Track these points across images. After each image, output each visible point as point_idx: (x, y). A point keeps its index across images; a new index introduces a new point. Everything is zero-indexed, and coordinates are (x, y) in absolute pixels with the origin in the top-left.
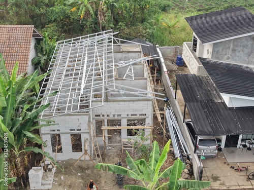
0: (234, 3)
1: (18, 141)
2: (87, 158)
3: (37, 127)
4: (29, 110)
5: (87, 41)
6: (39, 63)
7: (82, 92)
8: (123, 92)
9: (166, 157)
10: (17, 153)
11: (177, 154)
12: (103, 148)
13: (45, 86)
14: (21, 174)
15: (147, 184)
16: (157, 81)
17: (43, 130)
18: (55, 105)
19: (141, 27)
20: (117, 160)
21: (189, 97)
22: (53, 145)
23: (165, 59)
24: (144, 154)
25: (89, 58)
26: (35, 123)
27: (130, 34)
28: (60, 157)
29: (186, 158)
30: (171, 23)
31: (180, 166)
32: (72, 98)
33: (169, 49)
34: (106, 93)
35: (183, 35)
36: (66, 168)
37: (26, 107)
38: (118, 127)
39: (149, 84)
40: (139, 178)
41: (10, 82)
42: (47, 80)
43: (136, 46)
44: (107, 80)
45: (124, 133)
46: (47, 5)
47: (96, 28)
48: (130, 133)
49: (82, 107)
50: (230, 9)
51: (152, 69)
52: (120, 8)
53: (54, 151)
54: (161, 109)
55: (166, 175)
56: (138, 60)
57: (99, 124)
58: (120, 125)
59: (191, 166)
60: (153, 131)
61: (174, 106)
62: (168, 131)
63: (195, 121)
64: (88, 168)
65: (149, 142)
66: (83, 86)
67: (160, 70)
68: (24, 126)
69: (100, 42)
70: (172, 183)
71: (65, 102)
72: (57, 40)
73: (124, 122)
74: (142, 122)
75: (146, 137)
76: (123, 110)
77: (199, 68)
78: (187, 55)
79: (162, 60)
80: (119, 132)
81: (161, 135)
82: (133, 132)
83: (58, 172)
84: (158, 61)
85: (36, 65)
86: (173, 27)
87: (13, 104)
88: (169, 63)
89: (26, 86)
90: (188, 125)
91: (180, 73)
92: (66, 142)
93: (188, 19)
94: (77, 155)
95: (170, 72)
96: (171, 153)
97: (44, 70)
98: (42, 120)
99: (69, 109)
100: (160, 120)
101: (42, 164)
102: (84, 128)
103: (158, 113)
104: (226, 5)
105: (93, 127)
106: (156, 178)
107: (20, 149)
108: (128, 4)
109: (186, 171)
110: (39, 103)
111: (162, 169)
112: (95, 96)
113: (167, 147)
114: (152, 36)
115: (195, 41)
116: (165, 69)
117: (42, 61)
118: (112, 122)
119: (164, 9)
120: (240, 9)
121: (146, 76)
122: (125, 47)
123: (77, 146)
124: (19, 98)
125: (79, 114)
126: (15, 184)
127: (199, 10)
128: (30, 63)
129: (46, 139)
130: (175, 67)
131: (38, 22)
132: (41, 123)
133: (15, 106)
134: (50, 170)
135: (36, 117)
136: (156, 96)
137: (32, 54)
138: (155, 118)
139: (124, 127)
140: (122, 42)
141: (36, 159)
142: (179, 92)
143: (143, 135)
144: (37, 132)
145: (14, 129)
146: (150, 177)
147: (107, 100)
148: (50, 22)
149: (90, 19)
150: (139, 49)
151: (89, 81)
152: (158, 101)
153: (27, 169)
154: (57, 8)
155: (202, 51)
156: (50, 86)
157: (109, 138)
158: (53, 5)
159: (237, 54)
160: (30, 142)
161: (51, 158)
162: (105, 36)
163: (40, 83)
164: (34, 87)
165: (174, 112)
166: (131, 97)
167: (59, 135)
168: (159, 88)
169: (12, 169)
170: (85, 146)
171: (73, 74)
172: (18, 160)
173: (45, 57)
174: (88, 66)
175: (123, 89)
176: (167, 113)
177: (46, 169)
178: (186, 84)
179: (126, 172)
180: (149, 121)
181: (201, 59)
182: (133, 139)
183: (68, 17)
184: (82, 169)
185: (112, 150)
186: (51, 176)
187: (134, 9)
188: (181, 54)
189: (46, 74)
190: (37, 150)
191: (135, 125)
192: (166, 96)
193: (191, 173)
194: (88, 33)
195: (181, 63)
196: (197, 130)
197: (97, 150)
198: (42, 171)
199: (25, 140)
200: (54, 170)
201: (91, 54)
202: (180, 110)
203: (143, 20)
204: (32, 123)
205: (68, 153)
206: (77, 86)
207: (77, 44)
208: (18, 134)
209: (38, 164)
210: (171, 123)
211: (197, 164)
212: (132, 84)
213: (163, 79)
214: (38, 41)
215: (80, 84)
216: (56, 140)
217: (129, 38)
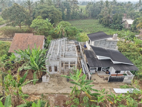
0: (100, 30)
1: (39, 68)
2: (59, 73)
3: (45, 64)
4: (43, 59)
5: (59, 40)
6: (46, 46)
7: (57, 54)
8: (69, 55)
9: (81, 73)
10: (39, 72)
11: (84, 72)
12: (63, 70)
13: (47, 53)
14: (40, 78)
15: (75, 81)
16: (79, 52)
17: (46, 65)
18: (50, 58)
19: (74, 37)
20: (67, 74)
21: (88, 56)
22: (49, 69)
23: (81, 46)
24: (75, 72)
25: (60, 45)
26: (44, 63)
27: (71, 38)
28: (51, 73)
29: (86, 74)
30: (83, 36)
32: (55, 56)
33: (82, 43)
34: (64, 55)
35: (86, 39)
36: (53, 76)
37: (42, 58)
38: (68, 65)
39: (76, 52)
40: (73, 79)
41: (38, 51)
42: (48, 51)
43: (73, 42)
44: (65, 51)
45: (69, 66)
46: (48, 30)
47: (62, 37)
48: (71, 66)
49: (57, 59)
50: (99, 32)
51: (77, 48)
52: (69, 31)
53: (49, 71)
54: (80, 60)
55: (81, 78)
56: (73, 46)
58: (68, 64)
59: (88, 76)
60: (77, 66)
61: (83, 59)
62: (81, 66)
63: (89, 63)
64: (59, 76)
65: (76, 69)
66: (58, 53)
67: (79, 49)
68: (41, 64)
69: (63, 41)
70: (83, 81)
71: (53, 57)
72: (51, 40)
73: (69, 63)
74: (74, 63)
75: (75, 68)
76: (69, 60)
77: (91, 48)
78: (87, 45)
79: (80, 46)
80: (68, 66)
81: (79, 67)
82: (72, 66)
83: (51, 77)
84: (79, 46)
85: (45, 47)
86: (84, 37)
87: (38, 58)
88: (82, 47)
89: (42, 53)
90: (87, 64)
91: (85, 49)
92: (53, 69)
93: (87, 35)
94: (56, 73)
95: (82, 49)
96: (82, 72)
97: (47, 48)
98: (46, 62)
99: (54, 59)
100: (79, 63)
101: (46, 75)
102: (58, 65)
103: (79, 61)
104: (98, 31)
105: (61, 64)
106: (78, 79)
107: (40, 71)
108: (71, 30)
109: (87, 77)
110: (46, 57)
111: (80, 77)
112: (61, 56)
113: (81, 70)
114: (78, 39)
115: (89, 41)
116: (81, 48)
117: (47, 46)
118: (66, 63)
119: (81, 32)
120: (102, 32)
121: (75, 50)
123: (56, 70)
124: (40, 56)
125: (57, 61)
127: (91, 32)
128: (43, 46)
129: (47, 68)
130: (84, 48)
131: (46, 35)
132: (46, 63)
133: (39, 58)
134: (48, 77)
135: (44, 61)
136: (78, 56)
137: (44, 44)
138: (78, 62)
139: (69, 65)
140: (69, 41)
141: (44, 73)
142: (85, 55)
143: (75, 67)
144: (45, 66)
145: (38, 65)
146: (76, 79)
147: (64, 57)
148: (49, 35)
149: (60, 34)
150: (74, 43)
151: (60, 52)
152: (79, 57)
153: (42, 76)
154: (51, 31)
155: (91, 44)
156: (49, 53)
157: (65, 68)
158: (50, 30)
159: (101, 44)
160: (43, 69)
161: (49, 73)
162: (64, 39)
163: (46, 52)
164: (44, 53)
165: (83, 60)
166: (71, 56)
167: (51, 67)
168: (79, 54)
169: (37, 76)
170: (58, 70)
171: (55, 49)
172: (39, 73)
173: (47, 45)
174: (59, 47)
175: (69, 54)
176: (81, 61)
177: (47, 76)
178: (87, 53)
179: (70, 77)
180: (76, 63)
181: (91, 46)
182: (72, 68)
183: (54, 33)
184: (57, 76)
185: (66, 71)
186: (48, 78)
187: (73, 32)
188: (86, 44)
189: (48, 49)
190: (45, 71)
191: (72, 64)
192: (81, 56)
193: (88, 78)
194: (60, 38)
195: (85, 47)
196: (90, 66)
197: (61, 71)
198: (46, 77)
199: (41, 68)
200: (49, 77)
201: (60, 44)
202: (85, 60)
203: (75, 35)
204: (43, 63)
205: (53, 72)
206: (56, 53)
207: (57, 41)
208: (39, 66)
209: (45, 75)
210: (82, 63)
211: (90, 75)
212: (72, 52)
213: (80, 51)
214: (46, 40)
215: (57, 52)
216: (50, 68)
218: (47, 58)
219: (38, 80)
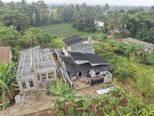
0: (75, 35)
1: (9, 87)
2: (36, 88)
3: (16, 81)
4: (12, 76)
5: (31, 50)
6: (14, 59)
7: (31, 67)
8: (45, 65)
9: (61, 83)
10: (9, 92)
11: (65, 81)
12: (41, 84)
13: (17, 66)
14: (12, 99)
15: (57, 92)
16: (56, 59)
17: (18, 82)
18: (22, 73)
19: (49, 44)
20: (46, 87)
21: (66, 63)
22: (23, 86)
23: (58, 53)
24: (55, 83)
25: (32, 55)
27: (45, 46)
28: (26, 90)
29: (68, 82)
30: (58, 42)
31: (66, 84)
32: (28, 69)
33: (59, 50)
34: (40, 66)
35: (62, 45)
36: (29, 93)
37: (11, 75)
38: (45, 76)
39: (54, 61)
40: (54, 91)
41: (3, 67)
42: (18, 64)
43: (48, 50)
44: (39, 61)
45: (48, 78)
46: (15, 39)
47: (34, 45)
48: (49, 77)
49: (32, 72)
50: (75, 36)
51: (54, 56)
52: (41, 38)
53: (23, 88)
54: (59, 68)
55: (62, 88)
56: (49, 54)
57: (39, 76)
58: (46, 75)
59: (70, 84)
60: (57, 75)
61: (62, 67)
62: (61, 74)
63: (69, 70)
64: (37, 92)
65: (56, 79)
66: (31, 65)
67: (57, 56)
68: (10, 82)
69: (35, 49)
70: (65, 90)
71: (25, 71)
72: (20, 50)
73: (47, 74)
74: (53, 73)
76: (46, 70)
77: (68, 54)
78: (64, 51)
79: (57, 53)
80: (46, 78)
81: (59, 76)
82: (51, 77)
83: (26, 95)
84: (56, 53)
85: (13, 60)
86: (59, 43)
87: (5, 74)
88: (59, 54)
89: (10, 68)
90: (67, 71)
91: (63, 56)
92: (28, 84)
93: (63, 40)
94: (32, 88)
95: (60, 56)
96: (64, 81)
97: (16, 61)
98: (17, 78)
99: (27, 73)
100: (59, 71)
101: (20, 94)
102: (33, 78)
103: (58, 69)
104: (73, 35)
105: (37, 78)
106: (59, 90)
107: (10, 90)
108: (43, 37)
109: (68, 86)
110: (16, 73)
112: (36, 67)
113: (61, 80)
114: (53, 46)
115: (66, 46)
116: (58, 56)
117: (15, 58)
118: (43, 75)
119: (55, 37)
120: (77, 36)
121: (52, 59)
122: (44, 50)
123: (32, 85)
124: (8, 72)
125: (31, 74)
126: (10, 103)
127: (66, 37)
128: (10, 59)
129: (20, 84)
130: (61, 55)
131: (12, 45)
132: (17, 80)
133: (6, 75)
134: (23, 95)
135: (15, 78)
136: (57, 64)
137: (11, 56)
138: (57, 71)
139: (47, 76)
140: (43, 49)
141: (17, 92)
142: (63, 62)
143: (54, 77)
144: (16, 83)
145: (7, 83)
146: (57, 90)
147: (40, 68)
148: (17, 45)
149: (31, 43)
151: (33, 63)
152: (57, 66)
153: (14, 97)
154: (19, 40)
155: (68, 49)
156: (19, 66)
157: (43, 80)
158: (17, 39)
159: (78, 49)
160: (14, 87)
161: (22, 91)
162: (37, 47)
163: (15, 66)
164: (13, 67)
165: (63, 68)
166: (48, 66)
167: (25, 83)
168: (57, 62)
169: (8, 98)
170: (35, 84)
171: (27, 61)
172: (10, 94)
173: (16, 57)
174: (32, 58)
175: (45, 63)
176: (61, 69)
177: (21, 95)
178: (66, 60)
179: (49, 90)
180: (55, 72)
181: (68, 52)
182: (51, 79)
183: (23, 42)
184: (35, 92)
185: (44, 84)
186: (24, 97)
187: (46, 38)
188: (62, 50)
189: (17, 63)
190: (17, 89)
191: (51, 74)
192: (60, 64)
193: (70, 86)
194: (31, 47)
195: (63, 53)
196: (70, 73)
197: (39, 85)
198: (20, 96)
199: (12, 86)
200: (24, 95)
201: (33, 54)
202: (64, 67)
203: (49, 41)
204: (14, 80)
205: (29, 88)
206: (29, 65)
207: (28, 51)
208: (9, 85)
209: (18, 94)
210: (62, 72)
211: (71, 83)
212: (48, 61)
213: (58, 59)
214: (13, 51)
215: (30, 64)
217: (45, 47)
218: (18, 73)
219: (9, 102)
